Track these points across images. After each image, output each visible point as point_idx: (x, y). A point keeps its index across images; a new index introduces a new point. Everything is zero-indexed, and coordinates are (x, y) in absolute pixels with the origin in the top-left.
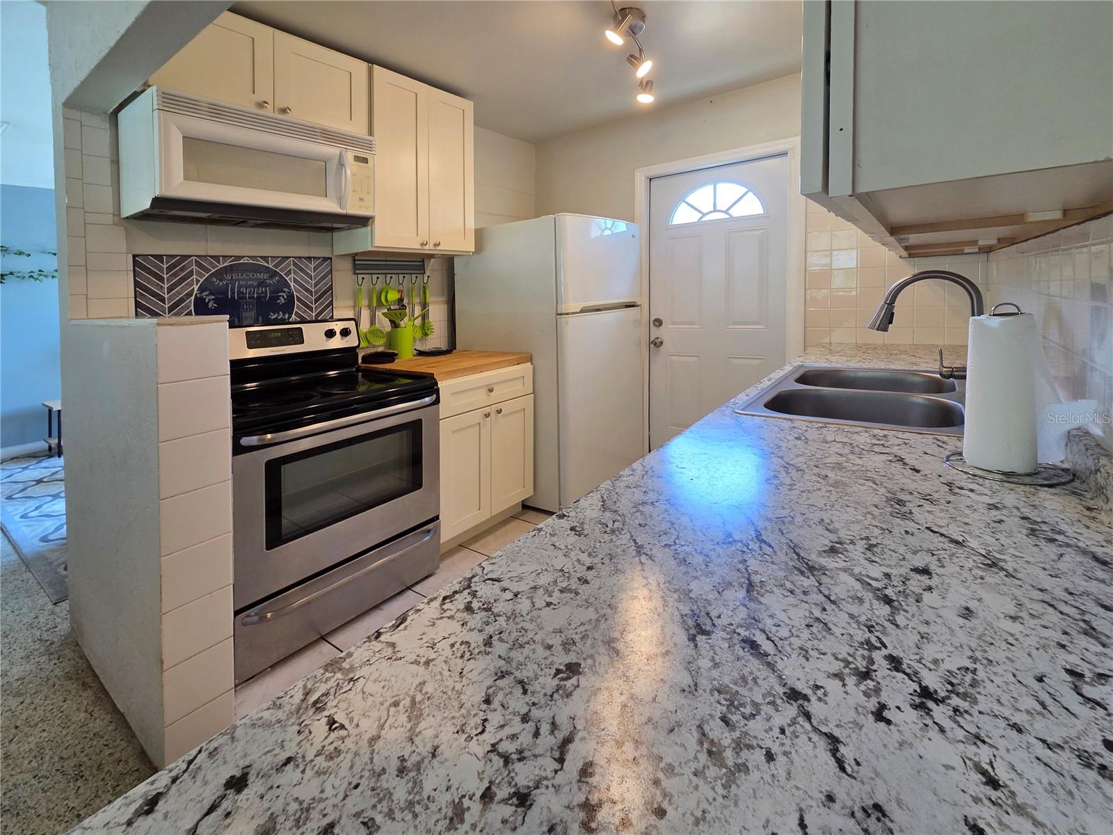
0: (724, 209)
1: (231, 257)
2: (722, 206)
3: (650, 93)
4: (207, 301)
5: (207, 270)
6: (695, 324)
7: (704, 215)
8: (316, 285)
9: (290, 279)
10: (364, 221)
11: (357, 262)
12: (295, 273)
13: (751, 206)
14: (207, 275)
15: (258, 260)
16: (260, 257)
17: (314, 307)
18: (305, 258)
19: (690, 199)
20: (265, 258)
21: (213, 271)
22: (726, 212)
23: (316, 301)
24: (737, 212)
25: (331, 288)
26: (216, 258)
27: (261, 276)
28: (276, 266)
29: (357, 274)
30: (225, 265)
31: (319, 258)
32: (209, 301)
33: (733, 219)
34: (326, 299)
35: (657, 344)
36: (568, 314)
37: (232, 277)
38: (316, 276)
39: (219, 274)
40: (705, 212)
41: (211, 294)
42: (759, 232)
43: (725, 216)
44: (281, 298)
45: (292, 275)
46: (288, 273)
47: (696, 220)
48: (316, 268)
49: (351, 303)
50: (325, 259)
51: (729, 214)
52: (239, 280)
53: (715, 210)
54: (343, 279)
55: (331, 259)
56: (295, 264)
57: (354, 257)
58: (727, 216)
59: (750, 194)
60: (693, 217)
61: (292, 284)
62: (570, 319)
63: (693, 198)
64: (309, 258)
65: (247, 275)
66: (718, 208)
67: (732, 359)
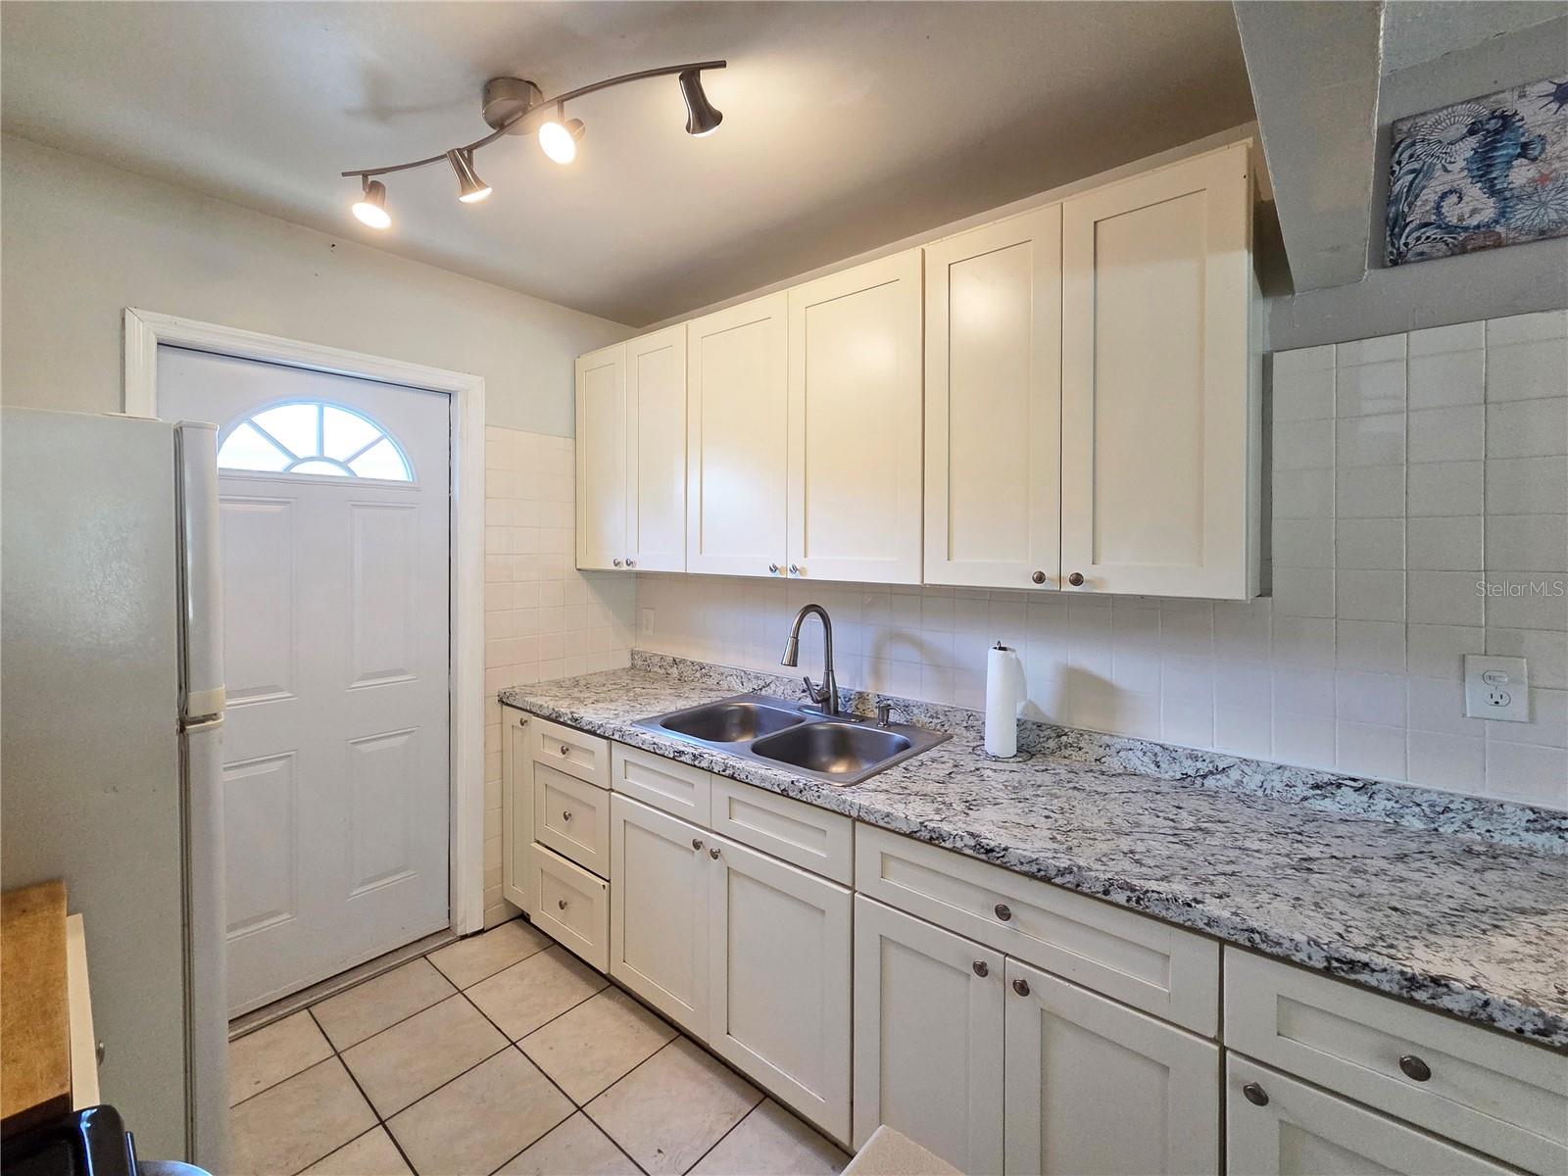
0: (340, 460)
2: (335, 451)
7: (297, 461)
22: (344, 465)
33: (354, 482)
40: (299, 454)
42: (404, 513)
43: (342, 472)
51: (349, 470)
53: (320, 457)
58: (346, 474)
59: (385, 440)
63: (270, 420)
66: (326, 456)
67: (358, 747)
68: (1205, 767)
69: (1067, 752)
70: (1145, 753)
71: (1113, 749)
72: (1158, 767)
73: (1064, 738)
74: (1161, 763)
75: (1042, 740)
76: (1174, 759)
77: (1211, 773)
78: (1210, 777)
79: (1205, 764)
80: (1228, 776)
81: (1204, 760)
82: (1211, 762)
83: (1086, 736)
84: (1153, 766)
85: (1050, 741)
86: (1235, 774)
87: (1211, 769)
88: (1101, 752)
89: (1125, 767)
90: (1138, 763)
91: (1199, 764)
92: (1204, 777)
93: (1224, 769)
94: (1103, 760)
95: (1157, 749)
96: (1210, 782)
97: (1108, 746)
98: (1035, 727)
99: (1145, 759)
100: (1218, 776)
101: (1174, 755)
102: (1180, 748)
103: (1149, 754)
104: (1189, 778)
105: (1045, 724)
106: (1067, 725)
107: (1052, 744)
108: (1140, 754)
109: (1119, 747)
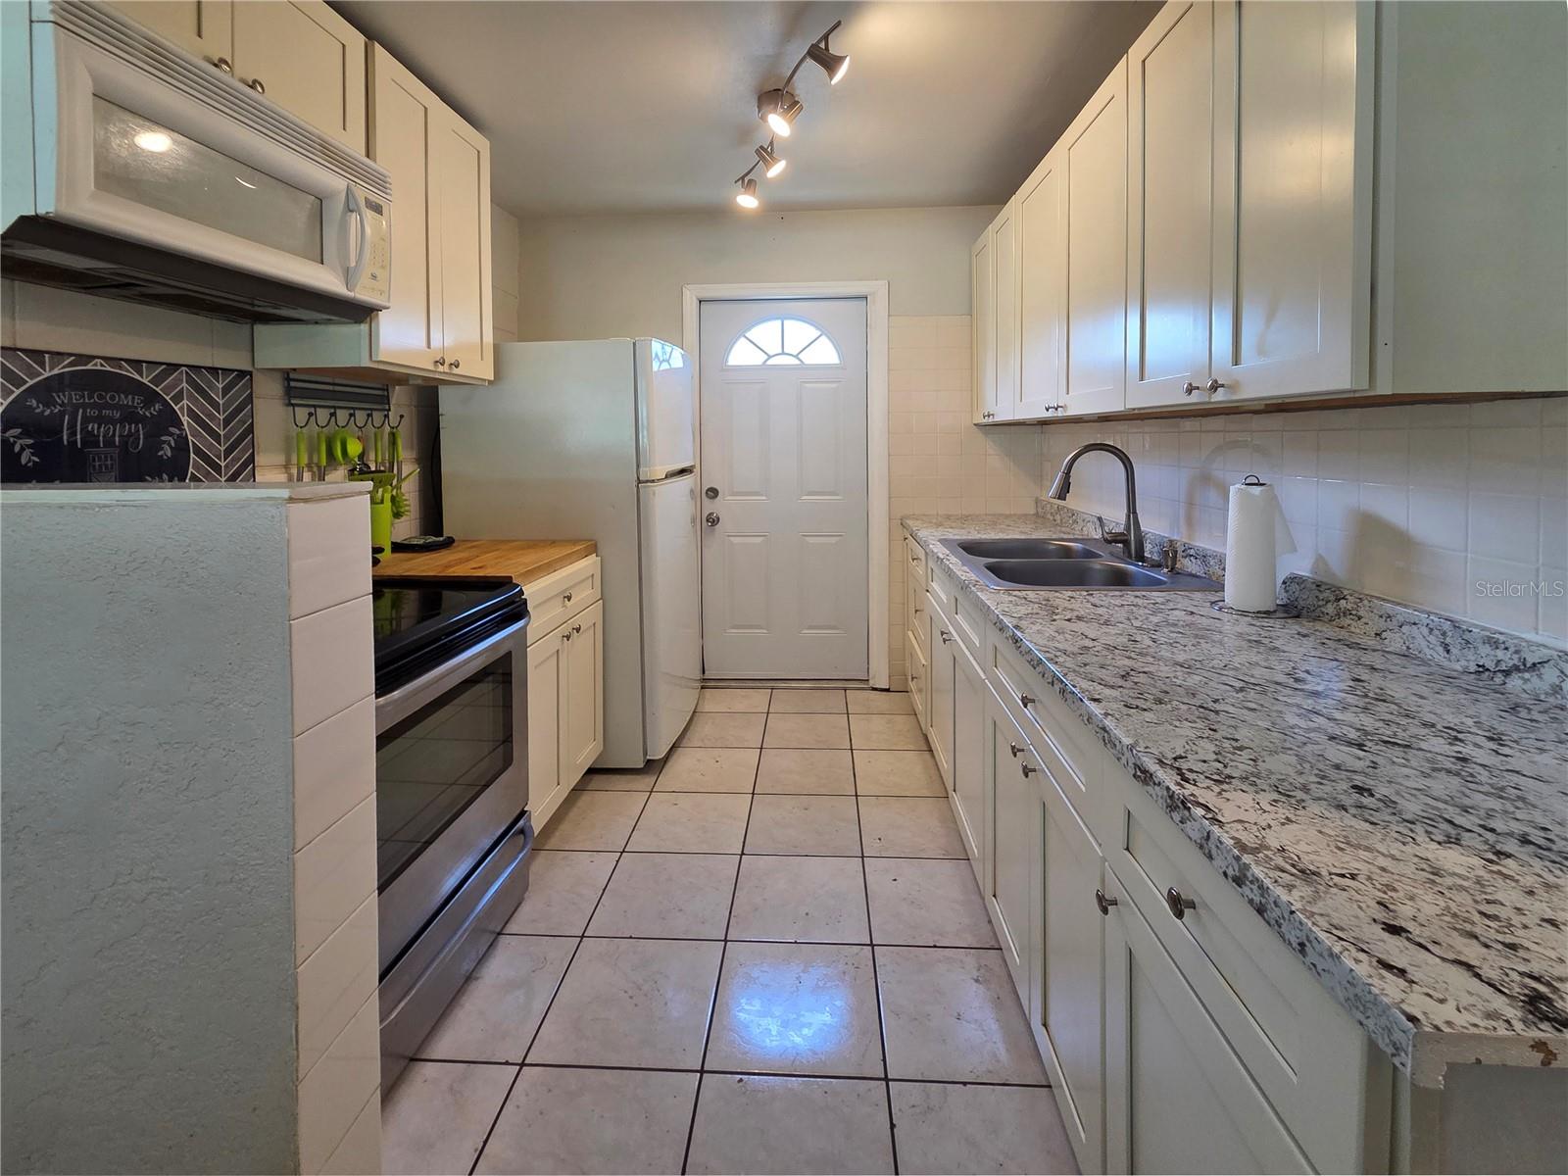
0: (795, 354)
1: (71, 355)
2: (792, 347)
3: (753, 194)
4: (17, 448)
5: (18, 382)
6: (762, 495)
7: (770, 357)
8: (227, 422)
9: (181, 409)
10: (362, 313)
11: (293, 384)
12: (191, 397)
13: (825, 353)
14: (17, 392)
15: (120, 368)
16: (126, 360)
17: (223, 464)
18: (209, 369)
19: (753, 334)
20: (136, 364)
21: (31, 382)
22: (796, 356)
23: (228, 452)
24: (811, 358)
25: (250, 430)
26: (37, 355)
27: (126, 400)
28: (157, 381)
29: (293, 405)
30: (56, 371)
31: (233, 371)
32: (22, 449)
33: (803, 367)
34: (244, 451)
35: (713, 521)
36: (653, 481)
37: (70, 398)
38: (227, 406)
39: (45, 390)
40: (771, 354)
41: (26, 434)
42: (834, 385)
43: (794, 361)
44: (166, 446)
45: (185, 401)
46: (178, 398)
47: (760, 363)
48: (226, 390)
49: (281, 459)
50: (242, 374)
51: (799, 359)
52: (84, 406)
53: (783, 353)
54: (270, 414)
55: (250, 373)
56: (191, 382)
57: (287, 375)
58: (797, 362)
59: (823, 338)
60: (757, 359)
61: (185, 419)
62: (658, 488)
63: (755, 333)
64: (214, 370)
65: (100, 397)
66: (786, 351)
67: (807, 538)
68: (1508, 659)
69: (1346, 621)
70: (1431, 630)
71: (1395, 622)
72: (1448, 652)
73: (1343, 602)
74: (1451, 647)
75: (1321, 603)
76: (1468, 642)
77: (1517, 668)
78: (1515, 675)
79: (1509, 654)
80: (1540, 676)
81: (1506, 649)
82: (1517, 652)
83: (1366, 602)
84: (1441, 650)
85: (1329, 605)
86: (1550, 675)
87: (1516, 662)
88: (1382, 624)
89: (1408, 648)
90: (1424, 644)
91: (1500, 654)
92: (1507, 673)
93: (1534, 665)
94: (1384, 635)
95: (1447, 626)
96: (1515, 683)
97: (1389, 617)
98: (1314, 587)
99: (1432, 638)
100: (1527, 675)
101: (1467, 636)
102: (1476, 626)
103: (1436, 632)
104: (1487, 673)
105: (1326, 584)
106: (1348, 587)
107: (1330, 609)
108: (1425, 631)
109: (1402, 619)
